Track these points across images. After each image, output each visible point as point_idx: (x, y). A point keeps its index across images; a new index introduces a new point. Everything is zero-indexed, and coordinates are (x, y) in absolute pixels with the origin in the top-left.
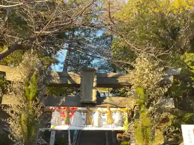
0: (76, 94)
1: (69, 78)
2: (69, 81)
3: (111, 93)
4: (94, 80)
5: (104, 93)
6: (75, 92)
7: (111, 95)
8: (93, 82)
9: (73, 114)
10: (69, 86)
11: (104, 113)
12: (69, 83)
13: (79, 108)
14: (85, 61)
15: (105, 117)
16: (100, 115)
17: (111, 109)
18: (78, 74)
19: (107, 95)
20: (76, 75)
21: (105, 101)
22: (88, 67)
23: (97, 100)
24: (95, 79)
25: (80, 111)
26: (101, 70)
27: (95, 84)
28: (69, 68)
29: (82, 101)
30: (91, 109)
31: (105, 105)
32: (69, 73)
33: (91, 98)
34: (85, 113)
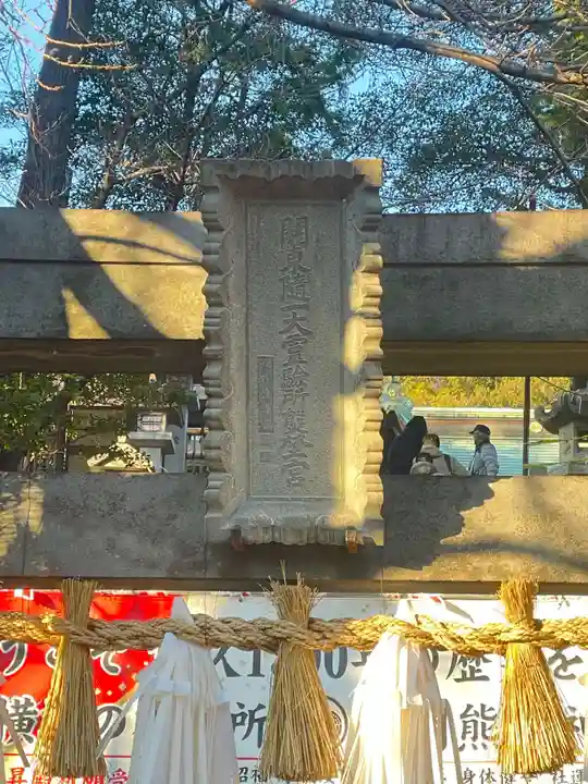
0: (166, 448)
1: (81, 271)
2: (74, 309)
3: (553, 425)
4: (358, 300)
5: (482, 434)
6: (155, 426)
7: (549, 452)
8: (344, 313)
9: (138, 658)
10: (86, 361)
11: (470, 656)
12: (83, 326)
13: (197, 605)
14: (262, 82)
15: (488, 690)
16: (423, 678)
17: (548, 609)
18: (182, 230)
19: (506, 448)
20: (153, 235)
21: (479, 520)
22: (301, 140)
23: (391, 512)
24: (364, 288)
25: (206, 635)
26: (438, 180)
27: (360, 341)
28: (87, 163)
29: (221, 524)
30: (325, 607)
31: (482, 567)
32: (79, 219)
33: (329, 495)
34: (268, 660)
